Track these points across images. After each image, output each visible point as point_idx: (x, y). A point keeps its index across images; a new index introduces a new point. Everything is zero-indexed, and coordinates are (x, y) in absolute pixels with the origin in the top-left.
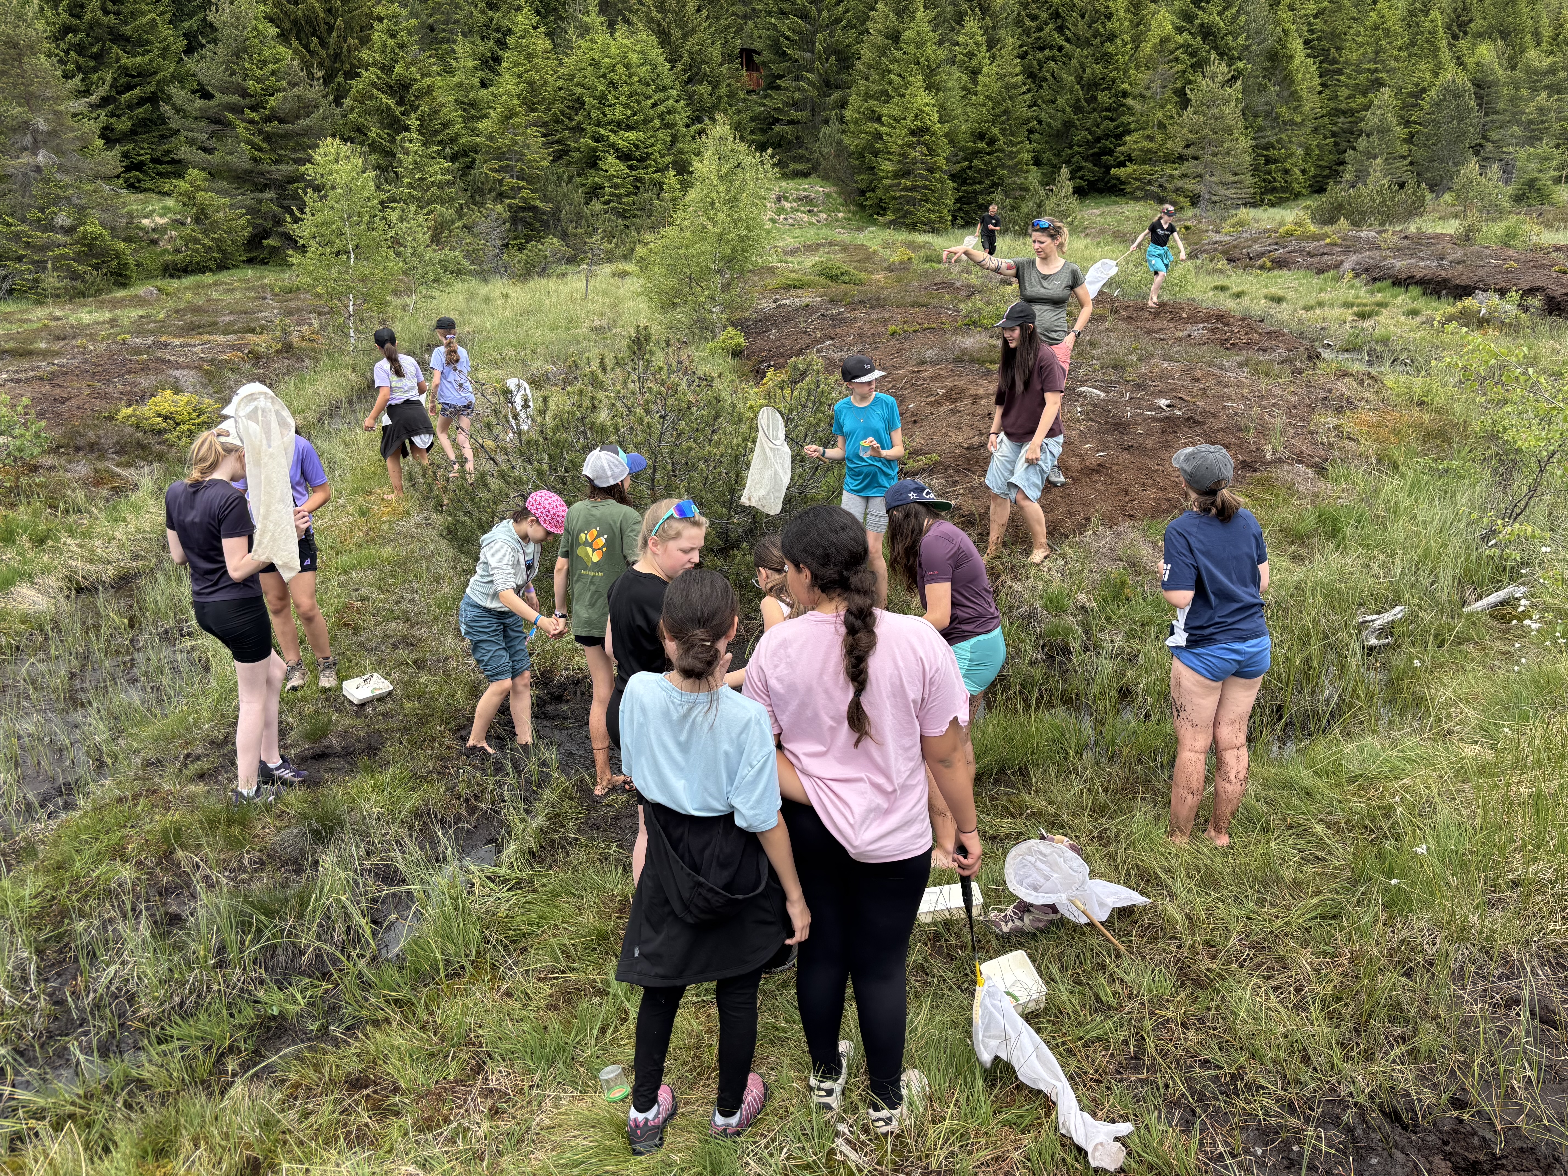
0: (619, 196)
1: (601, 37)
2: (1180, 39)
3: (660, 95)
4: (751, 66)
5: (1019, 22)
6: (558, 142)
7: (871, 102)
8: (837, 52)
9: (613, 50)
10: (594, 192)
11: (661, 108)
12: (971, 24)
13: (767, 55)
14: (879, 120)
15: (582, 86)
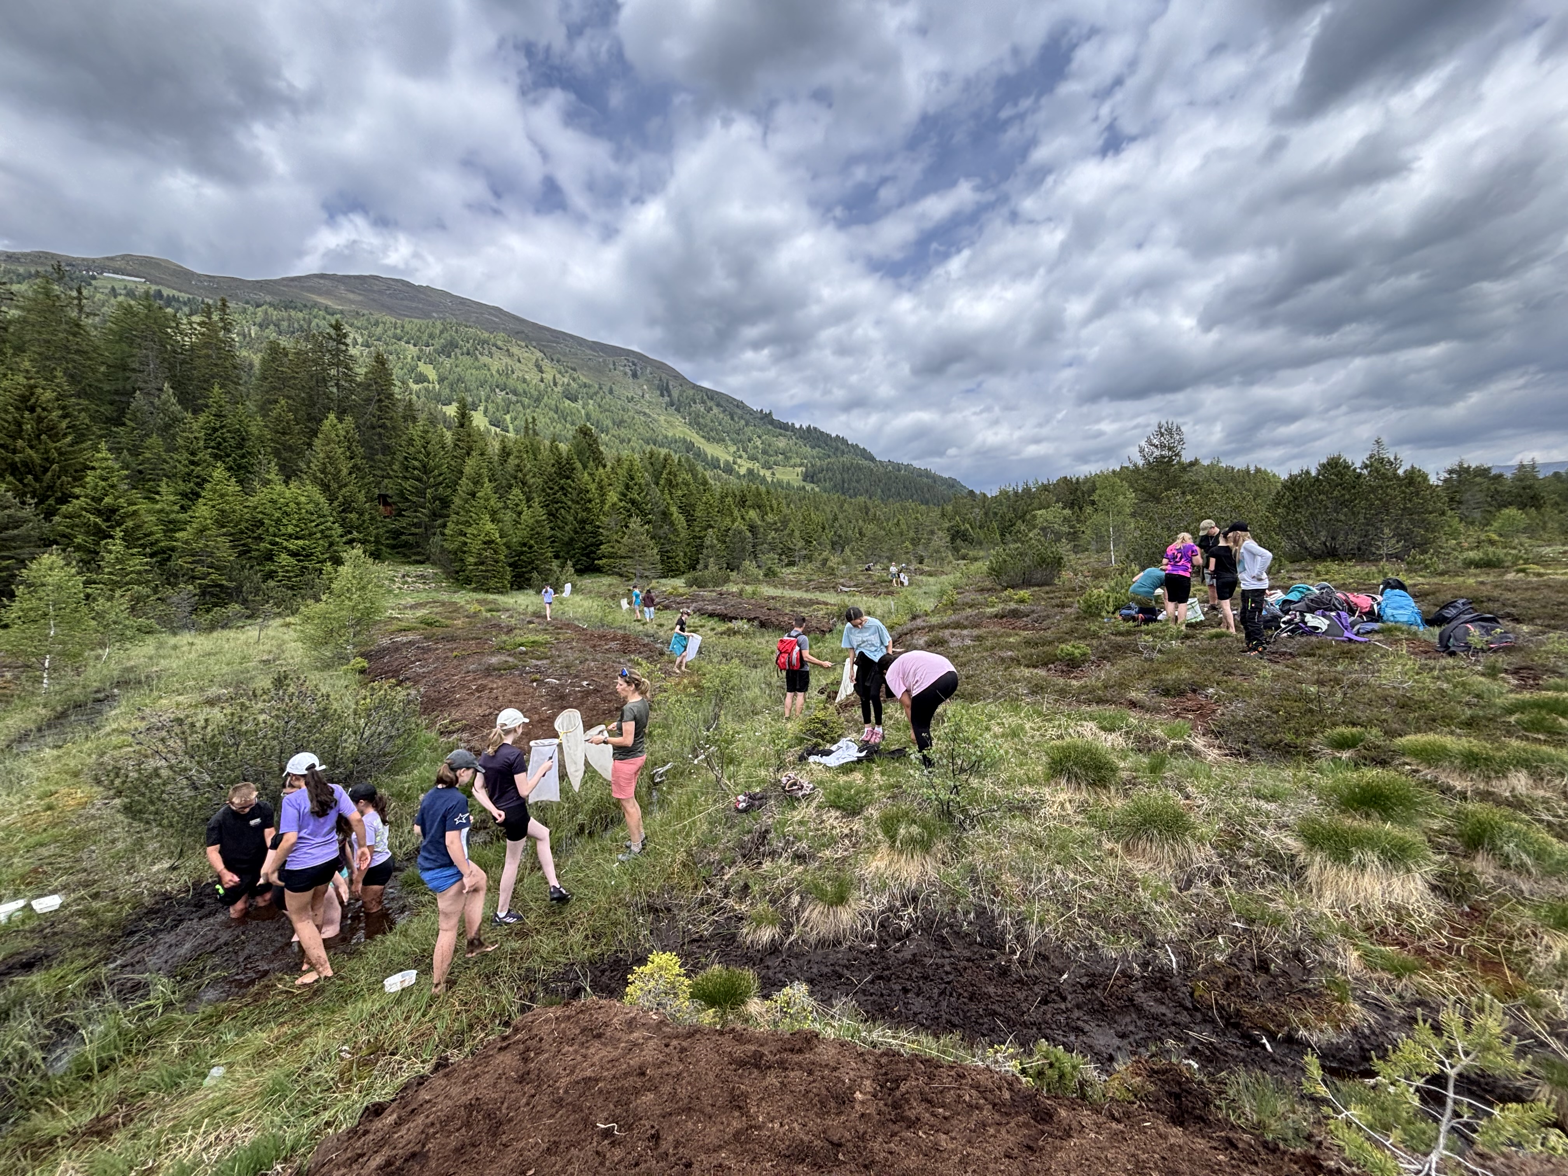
0: (290, 577)
1: (279, 488)
2: (621, 504)
3: (322, 520)
4: (386, 504)
5: (543, 490)
6: (243, 545)
7: (460, 526)
8: (439, 499)
9: (287, 495)
10: (271, 575)
11: (322, 527)
12: (516, 491)
13: (396, 499)
14: (465, 535)
15: (264, 514)
